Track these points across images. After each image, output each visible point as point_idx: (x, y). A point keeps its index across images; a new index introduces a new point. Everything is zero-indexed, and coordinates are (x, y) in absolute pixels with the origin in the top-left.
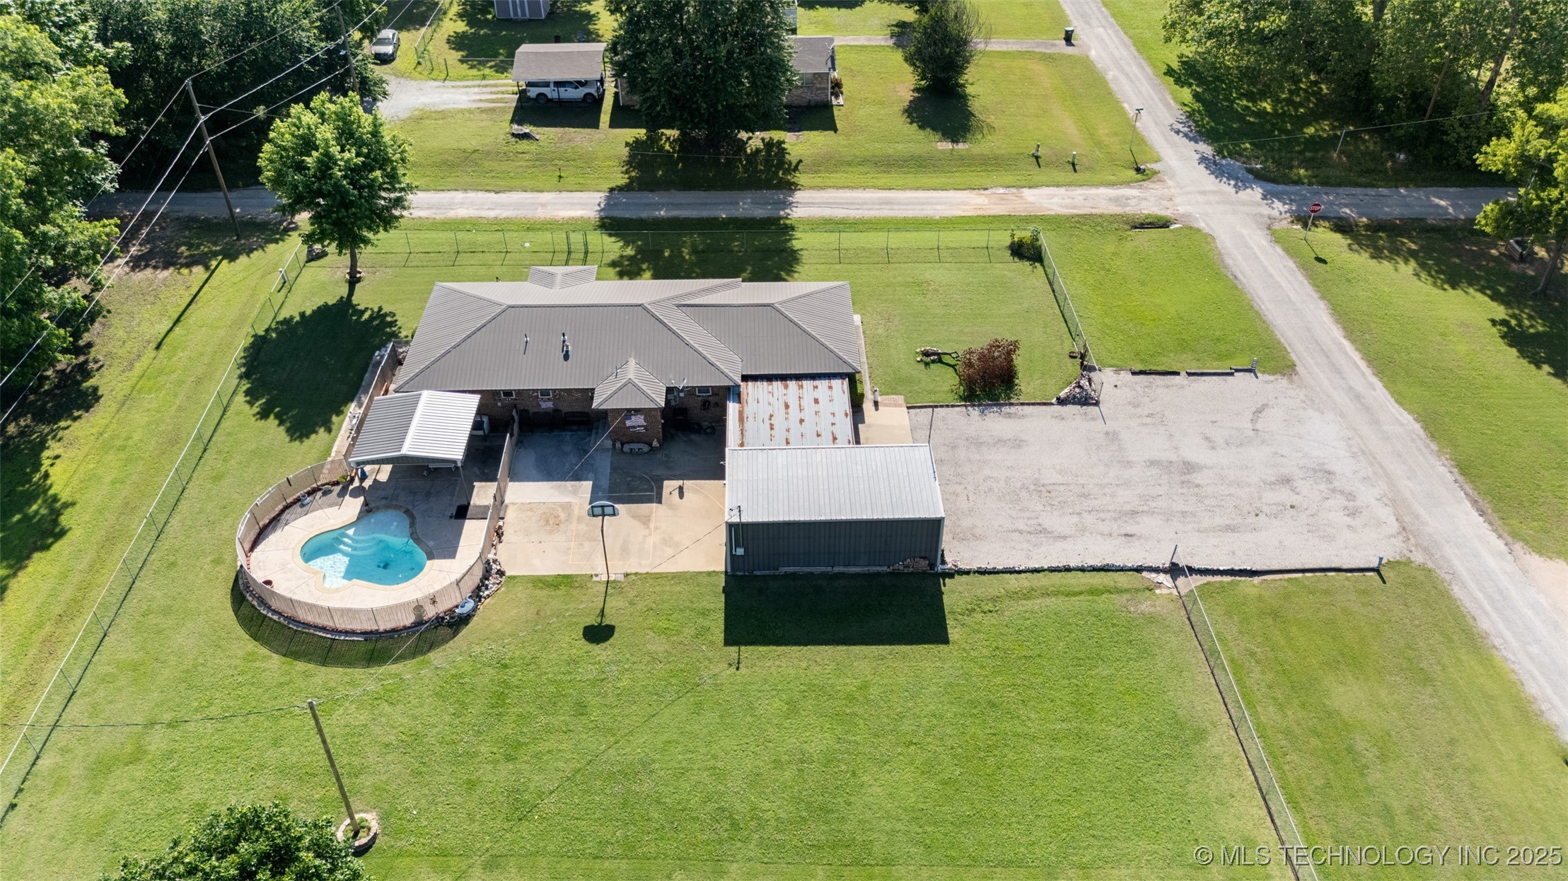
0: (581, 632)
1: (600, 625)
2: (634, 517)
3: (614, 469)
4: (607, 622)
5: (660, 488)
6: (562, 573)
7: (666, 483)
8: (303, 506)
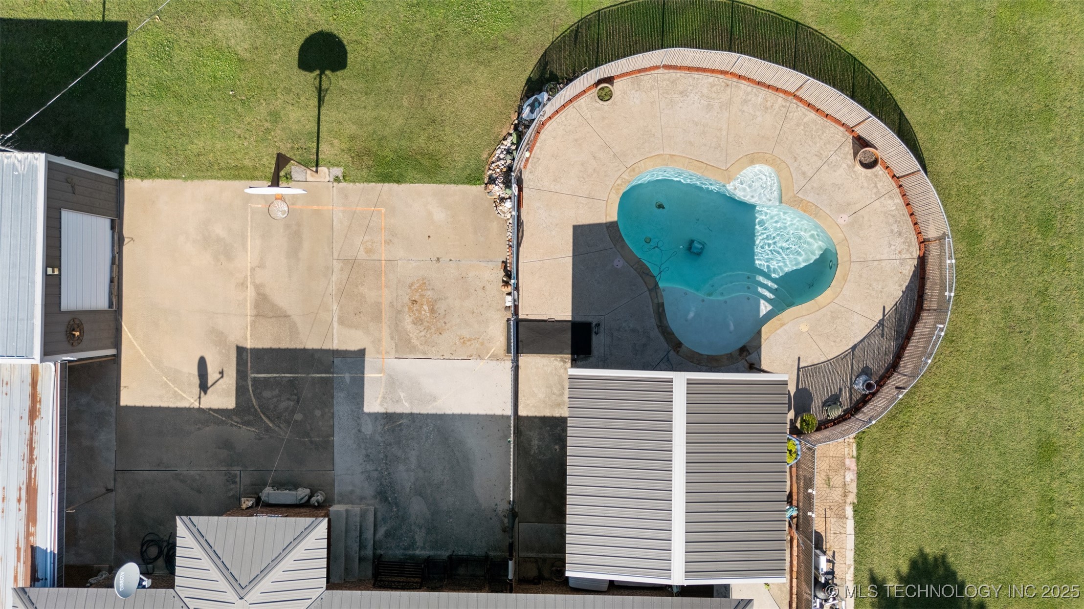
0: (350, 57)
1: (322, 73)
2: (282, 316)
3: (326, 445)
4: (311, 77)
5: (241, 390)
6: (394, 186)
7: (230, 403)
8: (866, 371)
